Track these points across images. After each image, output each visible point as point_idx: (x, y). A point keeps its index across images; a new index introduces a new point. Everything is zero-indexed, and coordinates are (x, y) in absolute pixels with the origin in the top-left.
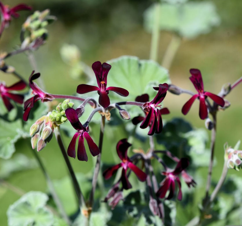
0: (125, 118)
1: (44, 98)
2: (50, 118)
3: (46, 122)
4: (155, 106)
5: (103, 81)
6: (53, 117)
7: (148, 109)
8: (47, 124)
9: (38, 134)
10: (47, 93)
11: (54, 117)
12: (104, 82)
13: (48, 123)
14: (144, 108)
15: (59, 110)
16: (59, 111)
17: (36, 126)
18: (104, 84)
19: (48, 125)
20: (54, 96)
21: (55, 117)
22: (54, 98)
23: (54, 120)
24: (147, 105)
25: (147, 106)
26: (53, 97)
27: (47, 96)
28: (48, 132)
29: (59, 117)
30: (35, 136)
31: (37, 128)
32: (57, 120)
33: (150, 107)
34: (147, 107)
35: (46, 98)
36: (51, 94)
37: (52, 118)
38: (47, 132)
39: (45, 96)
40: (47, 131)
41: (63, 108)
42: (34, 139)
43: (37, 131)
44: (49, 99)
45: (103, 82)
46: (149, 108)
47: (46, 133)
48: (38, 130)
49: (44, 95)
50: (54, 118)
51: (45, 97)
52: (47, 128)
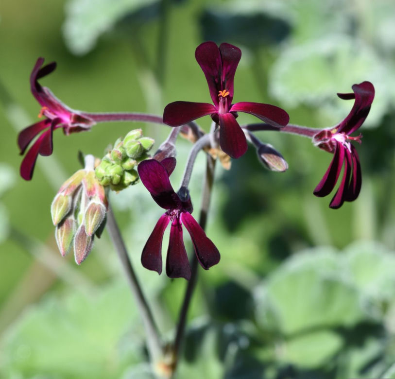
0: (273, 167)
1: (70, 125)
2: (95, 177)
3: (89, 187)
4: (346, 137)
5: (225, 91)
6: (105, 175)
7: (329, 146)
8: (91, 193)
9: (72, 217)
10: (78, 112)
11: (108, 175)
12: (228, 93)
13: (94, 189)
14: (319, 143)
15: (120, 158)
16: (120, 161)
17: (65, 201)
18: (228, 96)
19: (94, 195)
20: (95, 117)
21: (110, 177)
22: (94, 123)
23: (107, 182)
24: (326, 137)
25: (326, 140)
26: (91, 119)
27: (78, 119)
28: (99, 215)
29: (119, 174)
30: (64, 226)
31: (67, 204)
32: (115, 181)
33: (333, 142)
34: (327, 142)
35: (76, 125)
36: (85, 112)
37: (103, 178)
38: (95, 215)
39: (72, 121)
40: (96, 212)
41: (128, 154)
42: (64, 233)
43: (69, 211)
44: (82, 125)
45: (224, 93)
46: (331, 143)
47: (94, 218)
48: (70, 209)
49: (70, 119)
50: (108, 178)
51: (73, 123)
52: (94, 203)
